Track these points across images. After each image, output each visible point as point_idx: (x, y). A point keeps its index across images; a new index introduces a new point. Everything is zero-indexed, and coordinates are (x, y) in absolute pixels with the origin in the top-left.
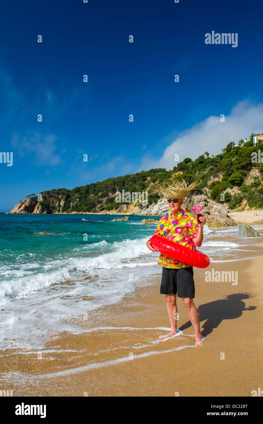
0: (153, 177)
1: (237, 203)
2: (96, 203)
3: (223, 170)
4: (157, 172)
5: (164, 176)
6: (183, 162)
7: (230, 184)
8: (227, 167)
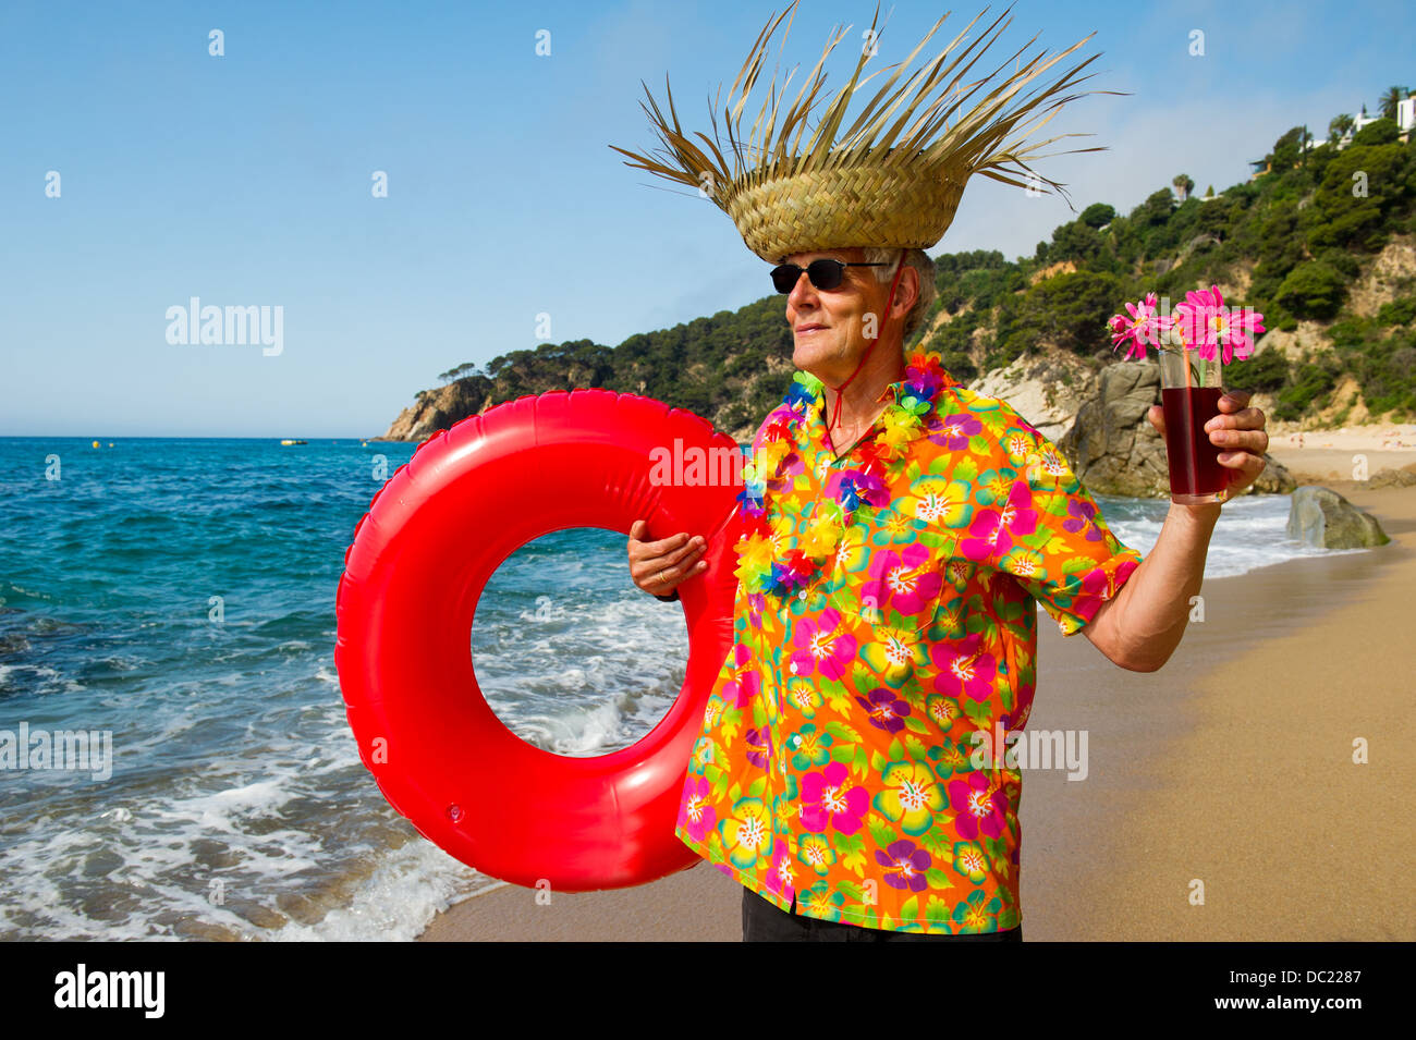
0: (946, 291)
1: (1313, 395)
2: (714, 399)
3: (1252, 252)
4: (966, 268)
5: (996, 283)
6: (1079, 222)
7: (1284, 313)
8: (1274, 239)
